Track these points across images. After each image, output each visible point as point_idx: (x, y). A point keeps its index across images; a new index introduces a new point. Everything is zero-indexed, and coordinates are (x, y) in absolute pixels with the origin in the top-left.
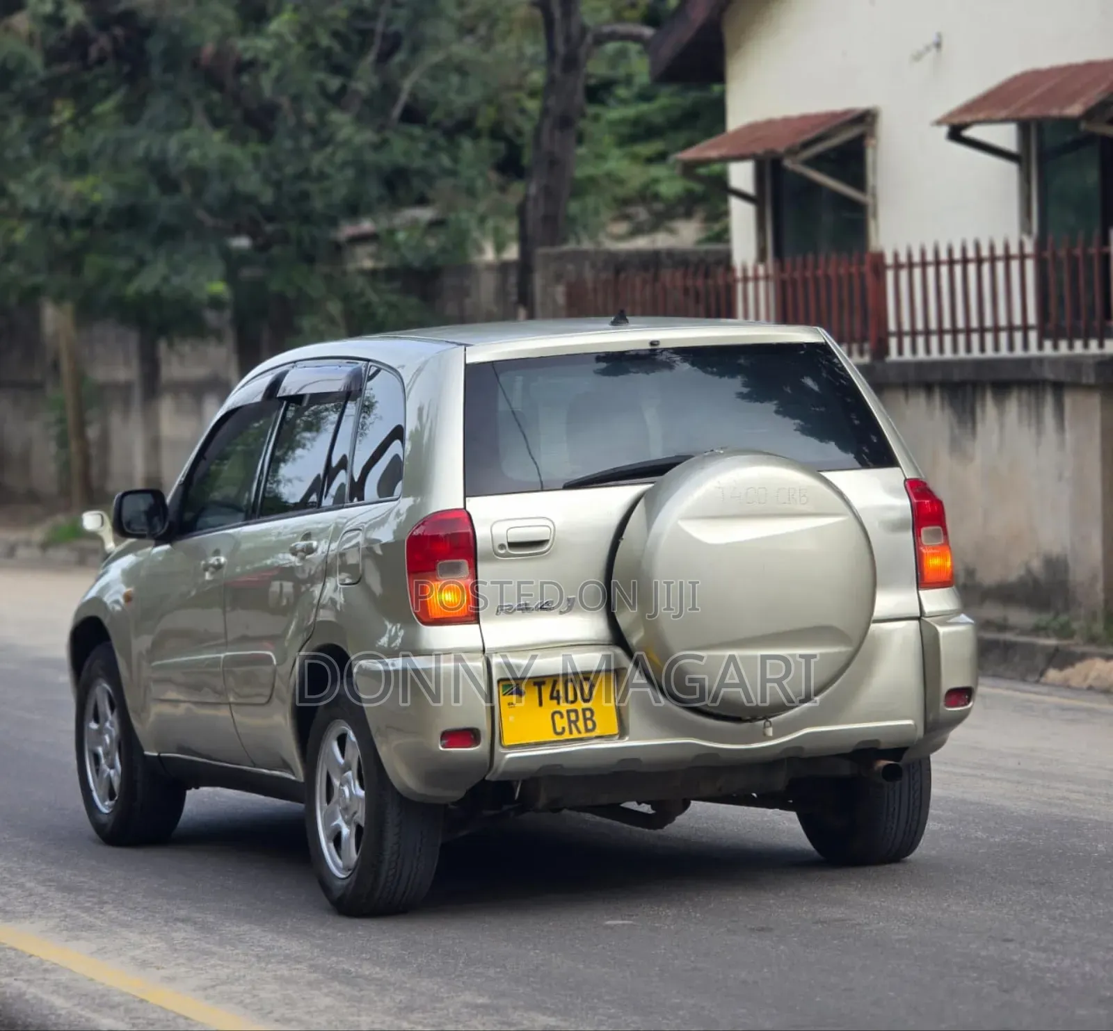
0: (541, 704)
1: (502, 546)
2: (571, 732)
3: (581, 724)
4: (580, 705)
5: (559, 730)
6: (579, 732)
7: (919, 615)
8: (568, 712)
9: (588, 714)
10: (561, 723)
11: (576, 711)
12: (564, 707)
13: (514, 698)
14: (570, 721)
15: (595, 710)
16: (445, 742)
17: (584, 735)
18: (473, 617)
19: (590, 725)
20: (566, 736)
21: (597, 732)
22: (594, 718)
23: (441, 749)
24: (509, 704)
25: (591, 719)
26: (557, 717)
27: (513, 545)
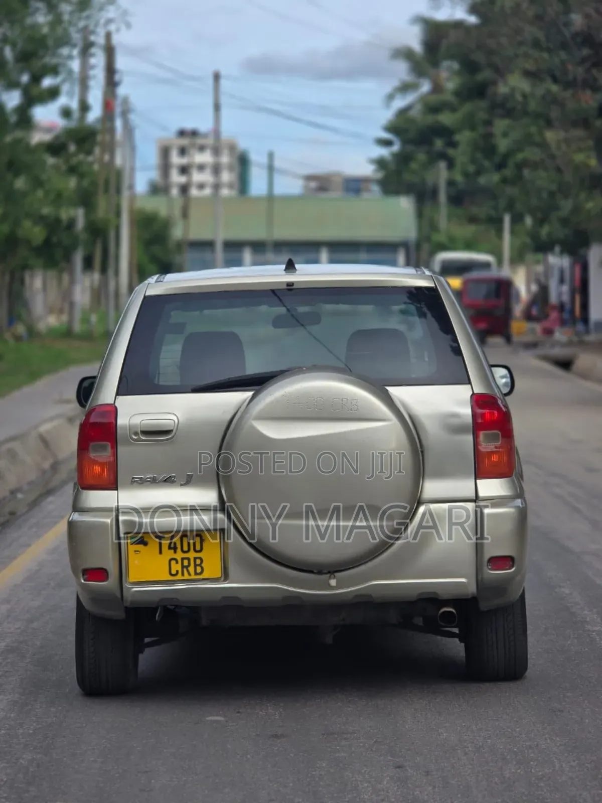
0: (161, 552)
1: (136, 434)
2: (183, 574)
3: (191, 569)
4: (192, 555)
5: (174, 572)
6: (189, 574)
7: (475, 498)
8: (183, 559)
9: (198, 562)
10: (176, 567)
11: (189, 559)
12: (179, 555)
13: (140, 547)
14: (183, 567)
15: (204, 559)
16: (86, 576)
17: (193, 577)
18: (113, 485)
19: (199, 570)
20: (179, 577)
21: (205, 575)
22: (203, 565)
23: (83, 581)
24: (135, 551)
25: (200, 565)
26: (173, 562)
27: (146, 433)
